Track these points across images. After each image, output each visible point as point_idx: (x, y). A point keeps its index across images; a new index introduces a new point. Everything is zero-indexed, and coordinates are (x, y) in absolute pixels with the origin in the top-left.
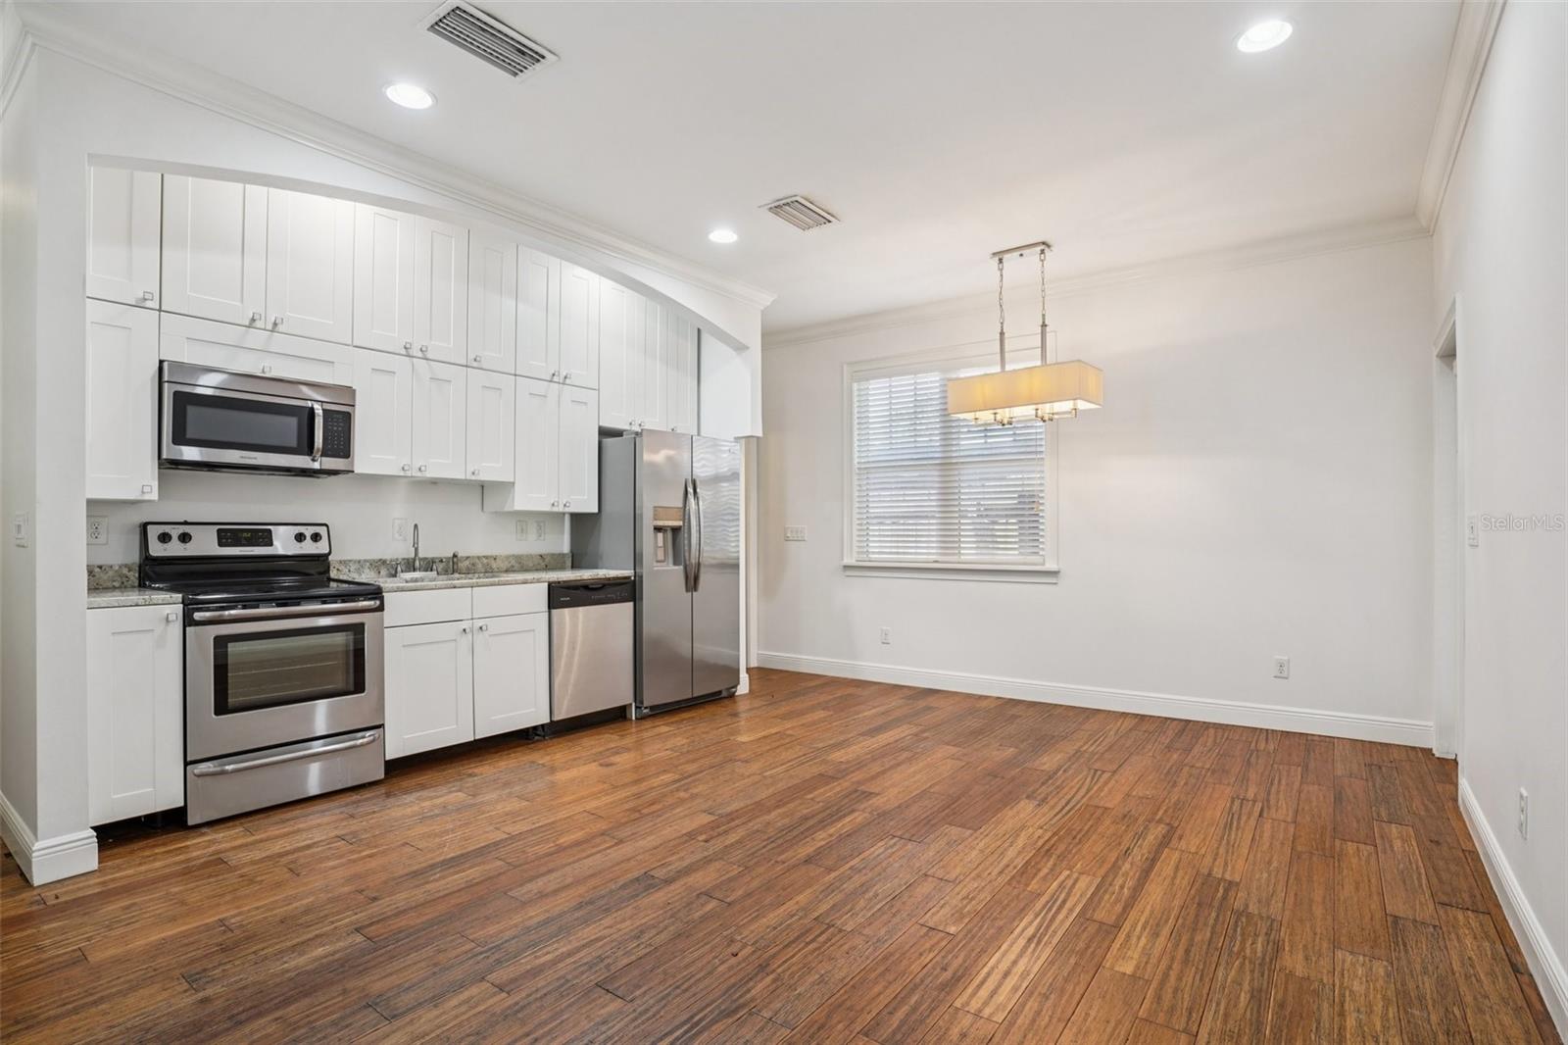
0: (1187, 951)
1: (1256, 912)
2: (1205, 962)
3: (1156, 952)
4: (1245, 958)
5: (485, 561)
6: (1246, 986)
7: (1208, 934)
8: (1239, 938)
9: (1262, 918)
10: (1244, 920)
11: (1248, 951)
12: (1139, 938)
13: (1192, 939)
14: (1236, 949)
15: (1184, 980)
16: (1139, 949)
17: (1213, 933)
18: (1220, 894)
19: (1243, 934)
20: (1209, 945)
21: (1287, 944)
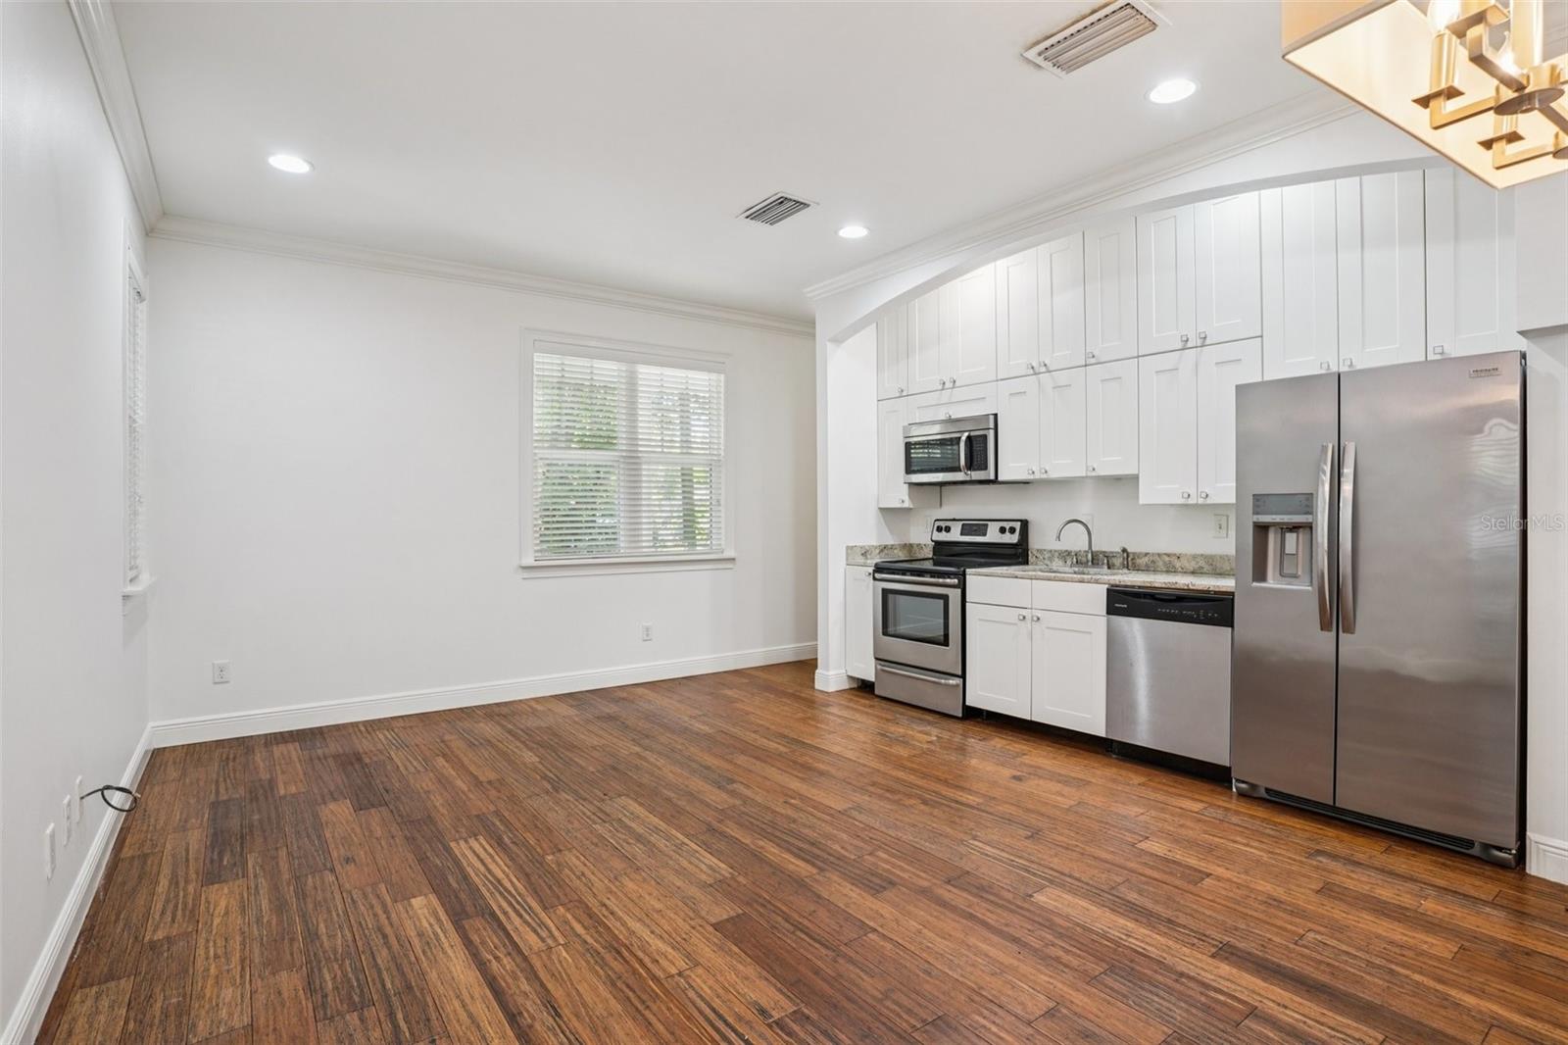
0: (385, 936)
1: (348, 1017)
2: (366, 936)
3: (408, 923)
4: (336, 960)
5: (1167, 559)
6: (325, 938)
7: (379, 961)
8: (350, 975)
9: (339, 1013)
10: (356, 999)
11: (336, 967)
12: (431, 925)
13: (389, 948)
14: (347, 962)
15: (372, 916)
16: (422, 917)
17: (376, 965)
18: (400, 1016)
19: (349, 981)
20: (372, 953)
21: (303, 997)
